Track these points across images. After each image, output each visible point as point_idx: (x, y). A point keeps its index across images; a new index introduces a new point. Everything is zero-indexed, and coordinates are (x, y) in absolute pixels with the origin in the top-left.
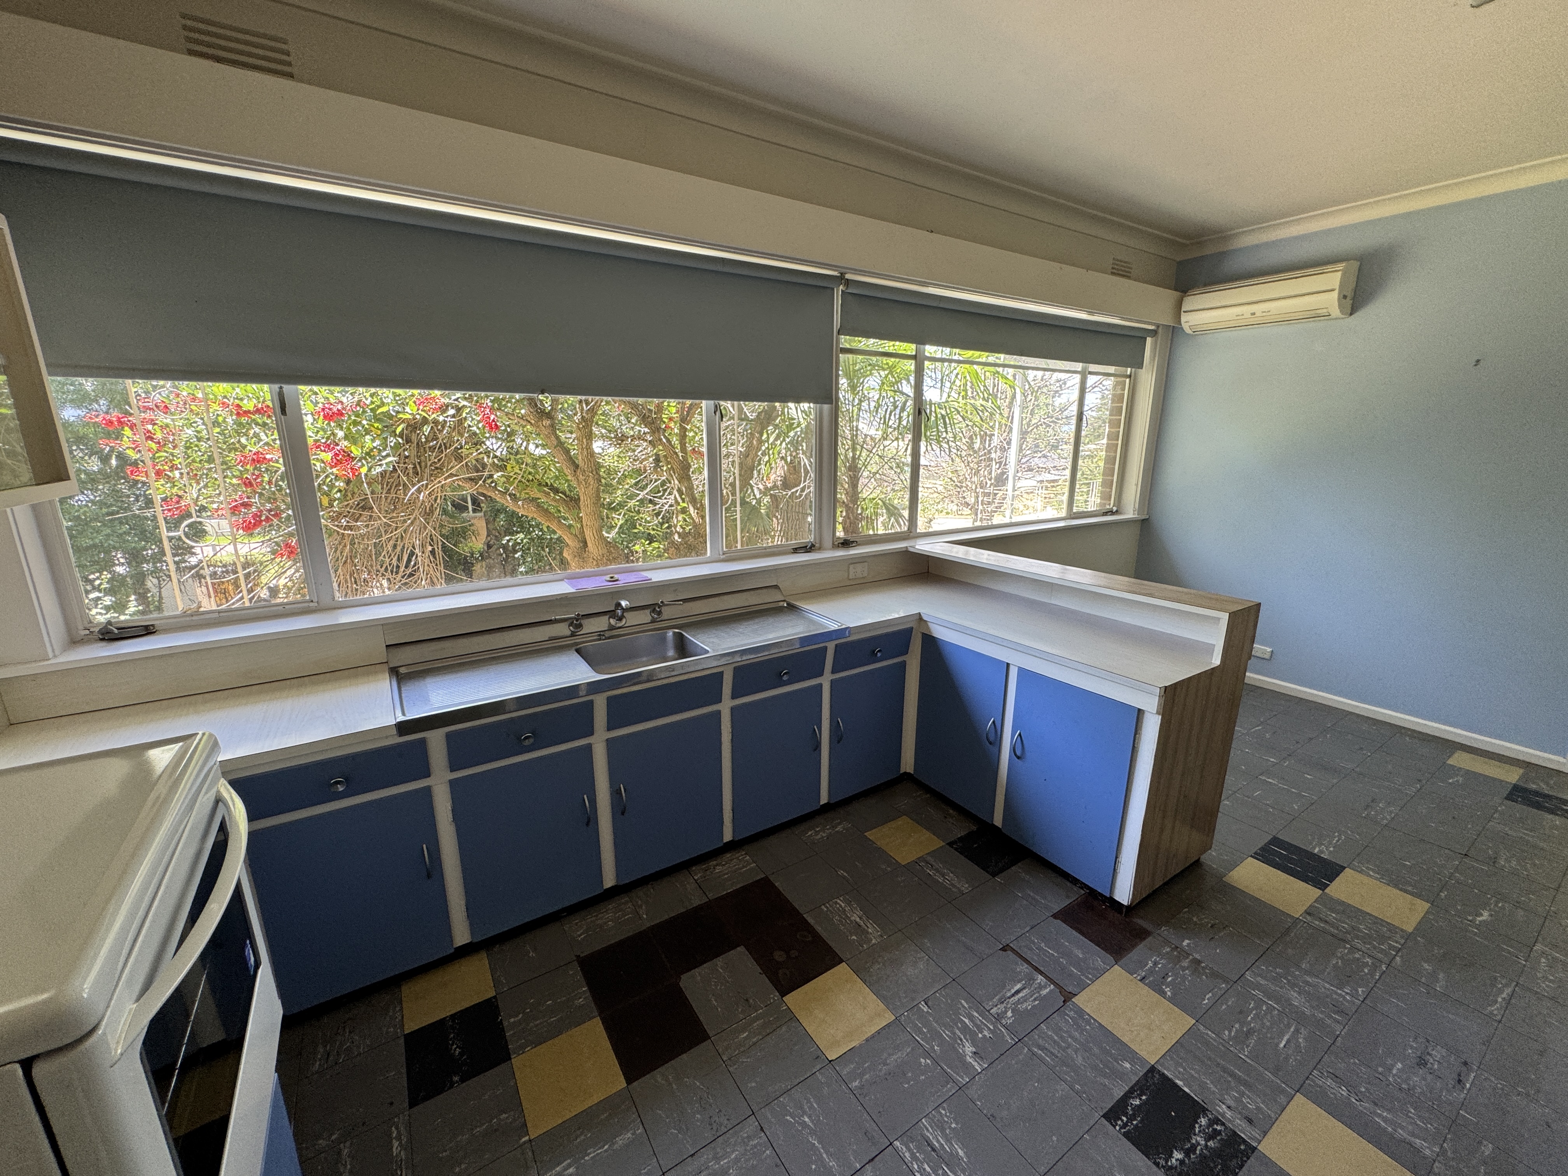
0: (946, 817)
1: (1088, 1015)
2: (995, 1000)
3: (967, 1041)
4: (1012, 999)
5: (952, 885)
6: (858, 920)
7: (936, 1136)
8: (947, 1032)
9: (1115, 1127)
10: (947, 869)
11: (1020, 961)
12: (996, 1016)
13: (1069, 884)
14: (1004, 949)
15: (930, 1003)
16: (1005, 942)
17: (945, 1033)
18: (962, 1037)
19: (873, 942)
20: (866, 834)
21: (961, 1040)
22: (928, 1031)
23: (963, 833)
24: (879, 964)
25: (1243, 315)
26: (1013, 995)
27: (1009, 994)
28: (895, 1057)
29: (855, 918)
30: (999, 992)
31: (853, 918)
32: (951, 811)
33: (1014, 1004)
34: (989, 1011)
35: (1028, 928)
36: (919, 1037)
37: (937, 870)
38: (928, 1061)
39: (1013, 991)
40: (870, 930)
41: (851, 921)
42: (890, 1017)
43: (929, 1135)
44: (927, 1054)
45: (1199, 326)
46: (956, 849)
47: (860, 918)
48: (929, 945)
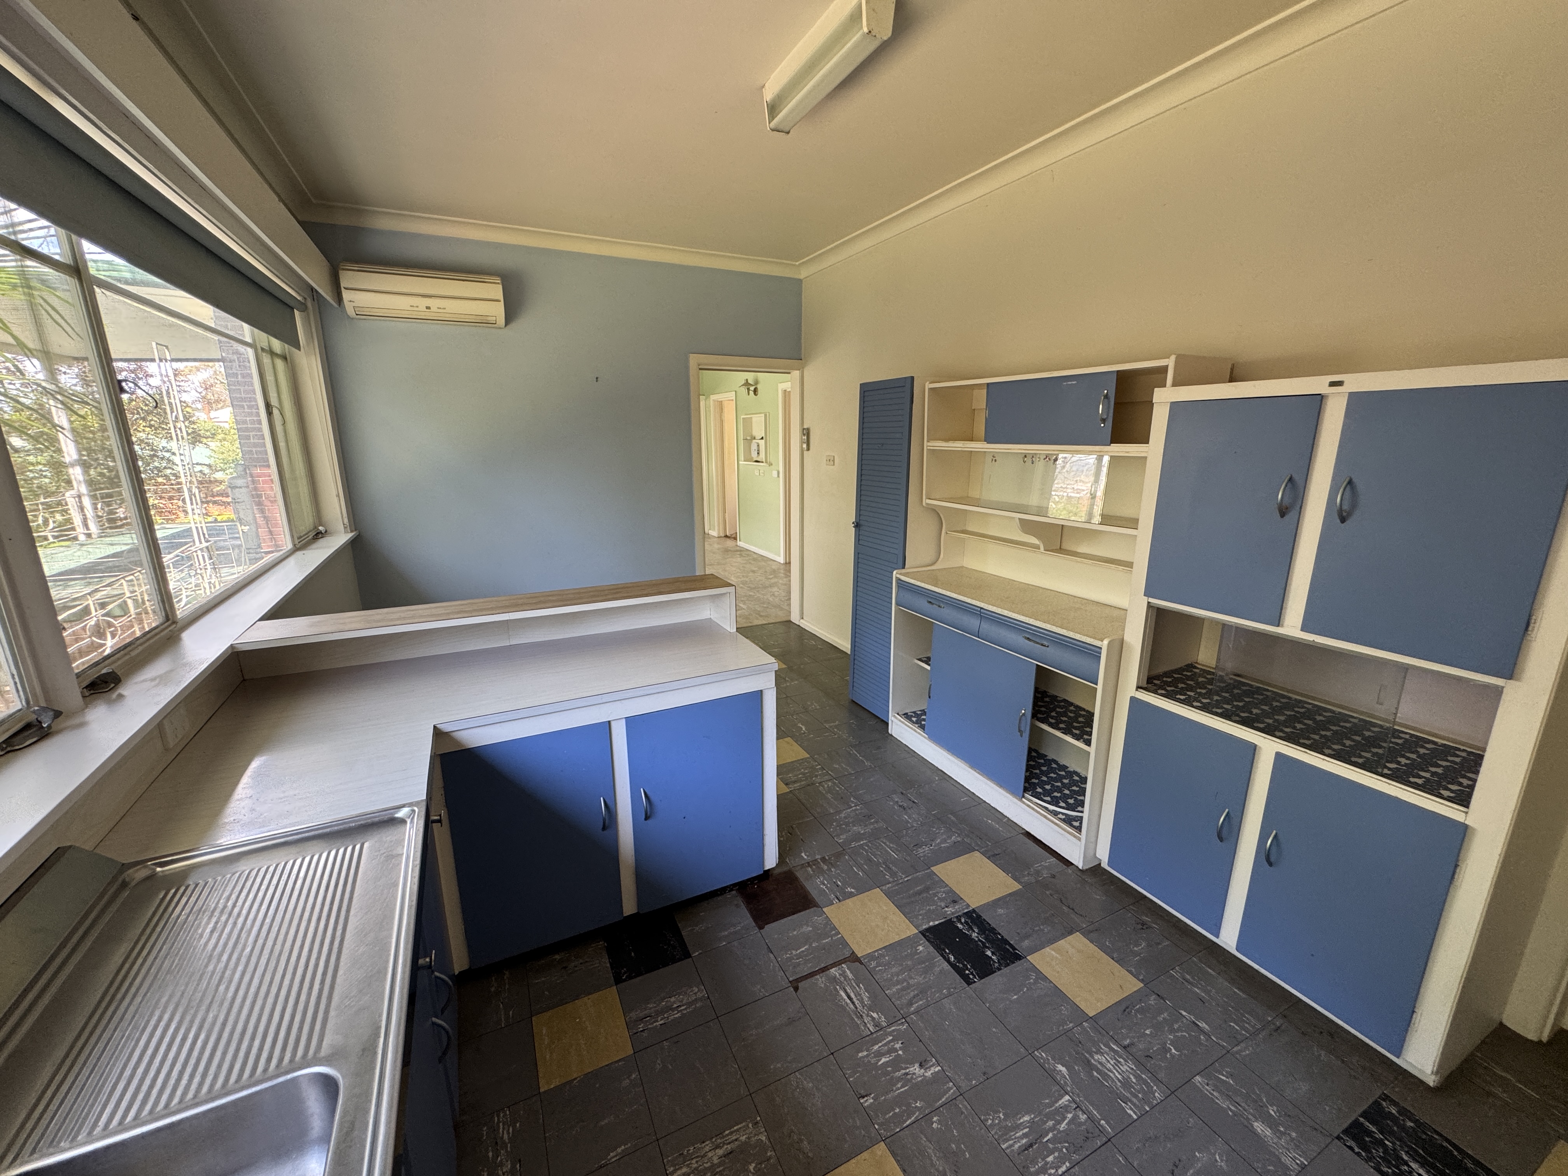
0: (565, 968)
1: (875, 952)
2: (859, 1022)
3: (908, 1068)
4: (858, 1006)
5: (690, 1004)
6: (720, 1152)
7: (1015, 1138)
8: (899, 1085)
9: (975, 982)
10: (662, 1000)
11: (813, 980)
12: (878, 1029)
13: (720, 898)
14: (796, 989)
15: (863, 1092)
16: (785, 984)
17: (899, 1089)
18: (904, 1071)
19: (764, 1138)
20: (542, 1090)
21: (907, 1074)
22: (900, 1107)
23: (606, 962)
24: (801, 1141)
25: (417, 307)
26: (853, 1003)
27: (852, 1006)
28: (934, 1159)
29: (715, 1156)
30: (850, 1015)
31: (716, 1160)
32: (557, 957)
33: (863, 1007)
34: (872, 1033)
35: (771, 955)
36: (906, 1121)
37: (658, 1013)
38: (935, 1119)
39: (848, 1001)
40: (743, 1138)
41: (719, 1165)
42: (881, 1149)
43: (1017, 1146)
44: (927, 1117)
45: (363, 309)
46: (630, 978)
47: (718, 1147)
48: (779, 1065)
